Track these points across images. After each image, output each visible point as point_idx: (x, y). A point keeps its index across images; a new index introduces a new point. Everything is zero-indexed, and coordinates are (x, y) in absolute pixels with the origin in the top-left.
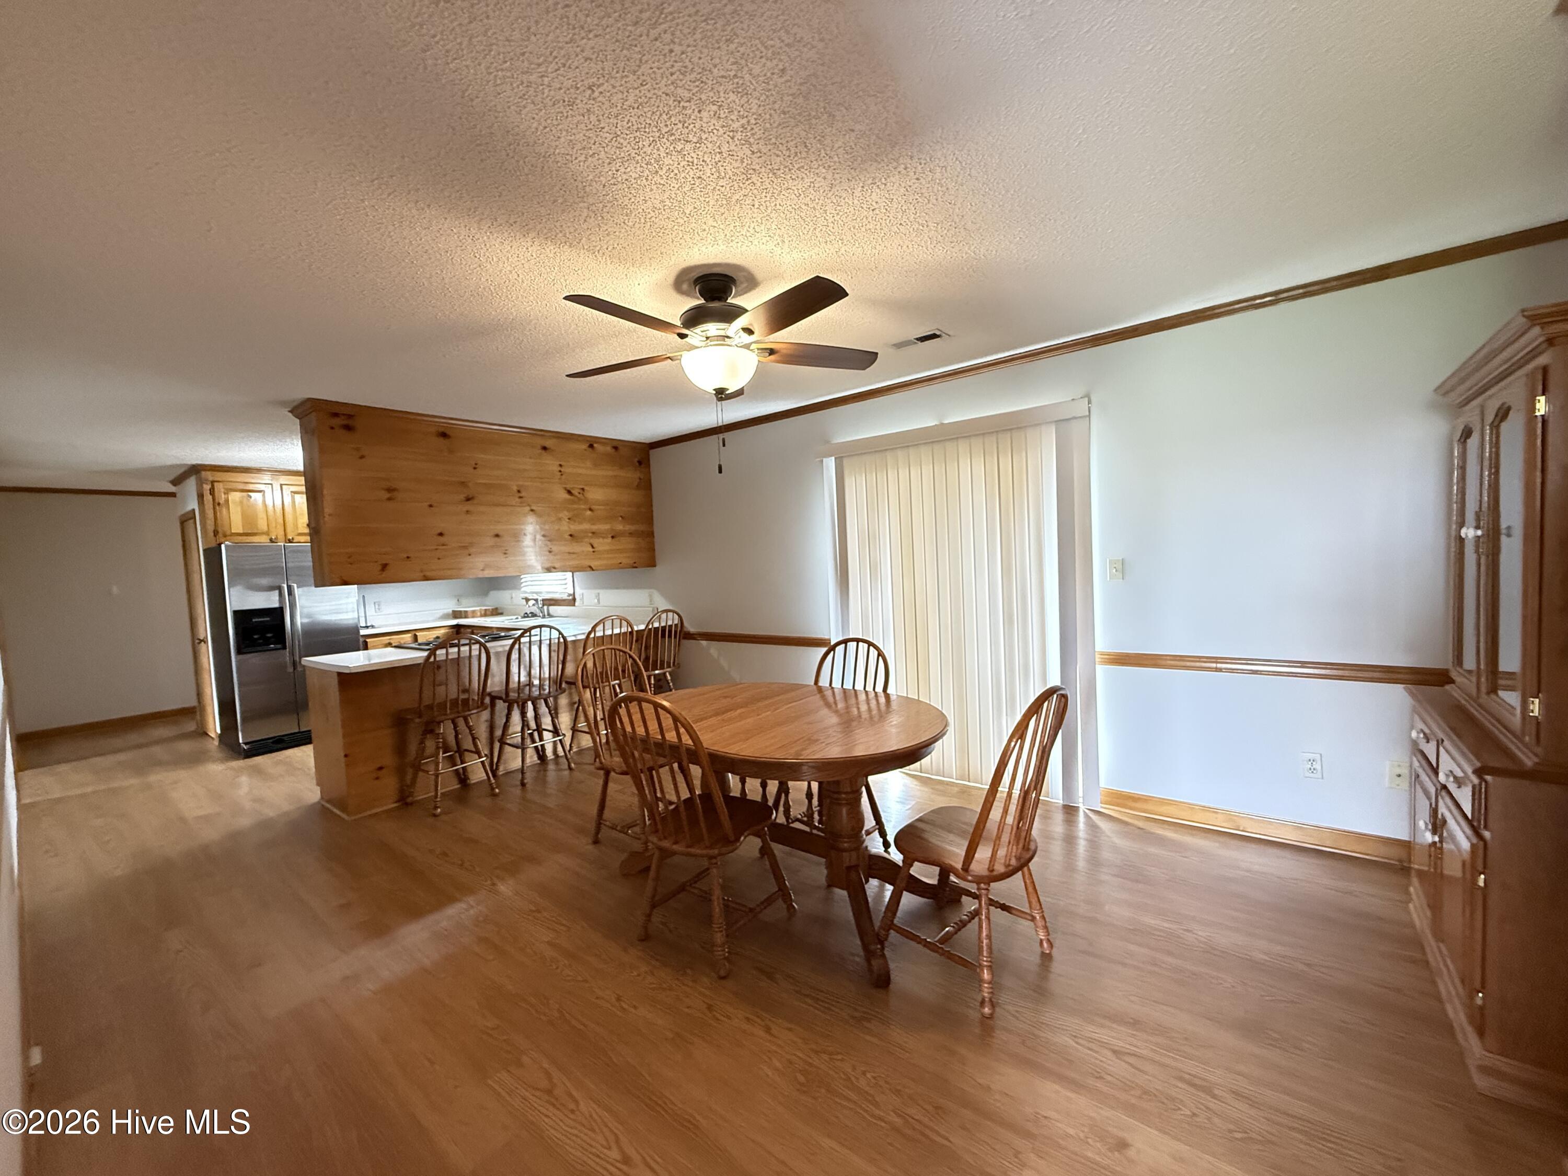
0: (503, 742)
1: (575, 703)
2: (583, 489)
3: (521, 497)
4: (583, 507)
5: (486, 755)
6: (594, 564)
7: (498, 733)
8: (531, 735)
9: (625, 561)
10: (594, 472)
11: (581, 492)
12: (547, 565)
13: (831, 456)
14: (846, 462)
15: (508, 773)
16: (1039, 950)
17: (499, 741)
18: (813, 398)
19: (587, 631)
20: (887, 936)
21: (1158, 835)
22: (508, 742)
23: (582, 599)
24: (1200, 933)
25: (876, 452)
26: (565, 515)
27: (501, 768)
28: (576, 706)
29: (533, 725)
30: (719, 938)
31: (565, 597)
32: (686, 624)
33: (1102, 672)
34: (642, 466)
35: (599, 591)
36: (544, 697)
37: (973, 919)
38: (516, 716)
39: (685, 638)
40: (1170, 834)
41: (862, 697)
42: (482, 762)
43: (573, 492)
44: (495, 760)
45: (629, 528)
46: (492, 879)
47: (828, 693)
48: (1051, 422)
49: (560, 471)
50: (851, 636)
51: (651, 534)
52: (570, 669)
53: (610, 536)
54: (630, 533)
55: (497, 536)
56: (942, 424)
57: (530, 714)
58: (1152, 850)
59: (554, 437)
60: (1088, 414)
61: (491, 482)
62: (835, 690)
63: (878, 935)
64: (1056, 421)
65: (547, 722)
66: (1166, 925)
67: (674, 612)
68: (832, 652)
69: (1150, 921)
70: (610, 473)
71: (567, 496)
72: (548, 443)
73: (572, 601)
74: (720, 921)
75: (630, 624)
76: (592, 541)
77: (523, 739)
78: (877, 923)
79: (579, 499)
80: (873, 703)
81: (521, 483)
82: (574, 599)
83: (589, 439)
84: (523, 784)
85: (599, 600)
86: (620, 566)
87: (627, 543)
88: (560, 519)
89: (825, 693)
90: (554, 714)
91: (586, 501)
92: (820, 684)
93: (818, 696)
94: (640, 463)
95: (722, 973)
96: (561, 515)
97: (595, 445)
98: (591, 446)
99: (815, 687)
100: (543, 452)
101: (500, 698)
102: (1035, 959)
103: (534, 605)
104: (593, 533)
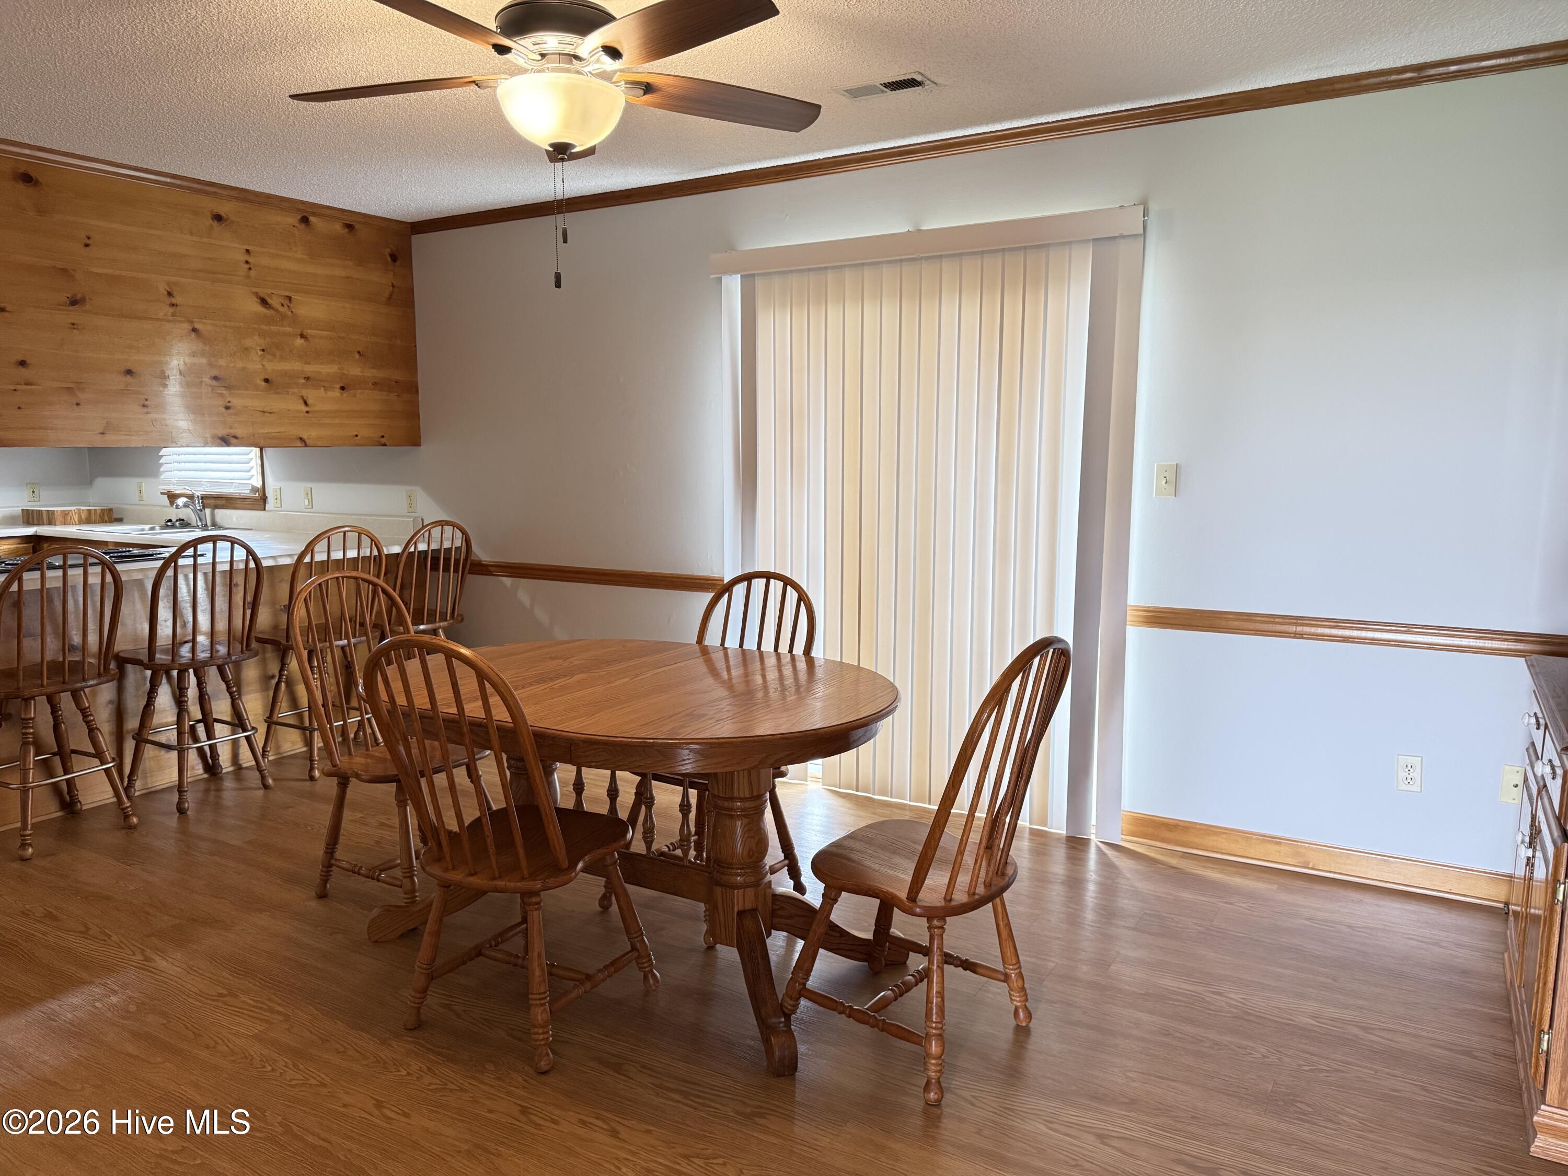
0: (141, 739)
1: (273, 677)
2: (290, 298)
3: (173, 305)
4: (288, 329)
5: (113, 760)
6: (310, 434)
7: (132, 723)
8: (193, 729)
9: (365, 433)
10: (310, 269)
11: (286, 302)
12: (221, 432)
13: (735, 272)
14: (760, 283)
15: (151, 794)
16: (1013, 1023)
17: (134, 738)
18: (709, 168)
19: (299, 552)
20: (796, 1006)
21: (1198, 875)
22: (150, 738)
23: (279, 499)
24: (1233, 996)
25: (809, 270)
26: (254, 342)
27: (138, 784)
28: (274, 682)
29: (195, 711)
30: (540, 1014)
31: (246, 491)
32: (475, 548)
33: (1135, 635)
34: (398, 263)
35: (309, 485)
36: (220, 662)
37: (922, 981)
38: (164, 697)
39: (472, 572)
40: (1213, 874)
41: (771, 661)
42: (107, 771)
43: (269, 301)
44: (127, 770)
45: (371, 373)
46: (142, 951)
47: (718, 657)
48: (1086, 241)
49: (247, 262)
50: (757, 569)
51: (412, 388)
52: (264, 618)
53: (338, 386)
54: (375, 384)
55: (129, 372)
56: (919, 231)
57: (192, 692)
58: (1186, 895)
59: (237, 198)
60: (1142, 232)
61: (117, 272)
62: (730, 652)
63: (781, 1005)
64: (1094, 240)
65: (221, 707)
66: (1190, 988)
67: (454, 525)
68: (726, 595)
69: (1170, 982)
70: (343, 273)
71: (260, 309)
72: (224, 208)
73: (259, 500)
74: (542, 990)
75: (374, 542)
76: (305, 393)
77: (180, 733)
78: (781, 991)
79: (283, 317)
80: (788, 671)
81: (174, 279)
82: (264, 499)
83: (301, 207)
84: (181, 811)
85: (311, 502)
86: (355, 441)
87: (369, 400)
88: (247, 350)
89: (713, 656)
90: (235, 693)
91: (295, 320)
92: (707, 642)
93: (701, 660)
94: (394, 258)
95: (543, 1065)
96: (248, 342)
97: (312, 219)
98: (305, 220)
99: (697, 647)
100: (215, 224)
101: (137, 662)
102: (1006, 1034)
103: (186, 506)
104: (307, 379)
